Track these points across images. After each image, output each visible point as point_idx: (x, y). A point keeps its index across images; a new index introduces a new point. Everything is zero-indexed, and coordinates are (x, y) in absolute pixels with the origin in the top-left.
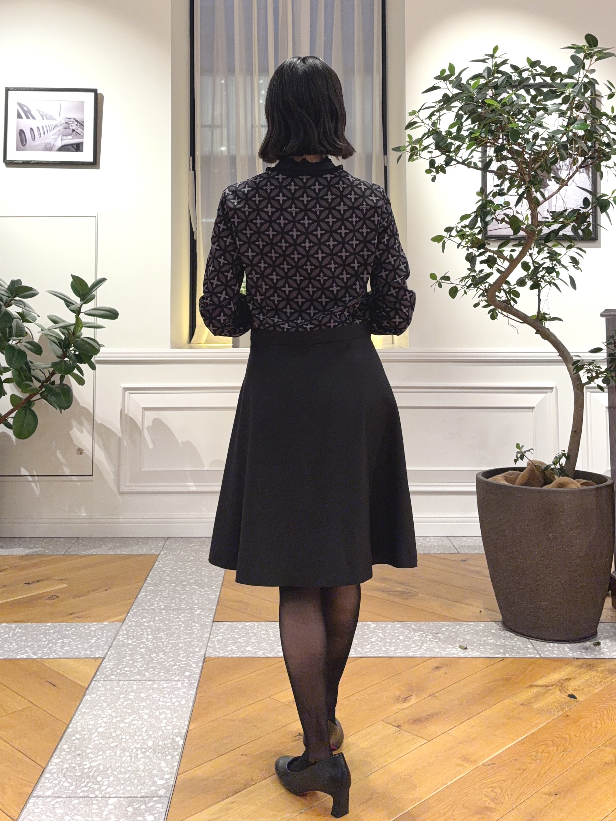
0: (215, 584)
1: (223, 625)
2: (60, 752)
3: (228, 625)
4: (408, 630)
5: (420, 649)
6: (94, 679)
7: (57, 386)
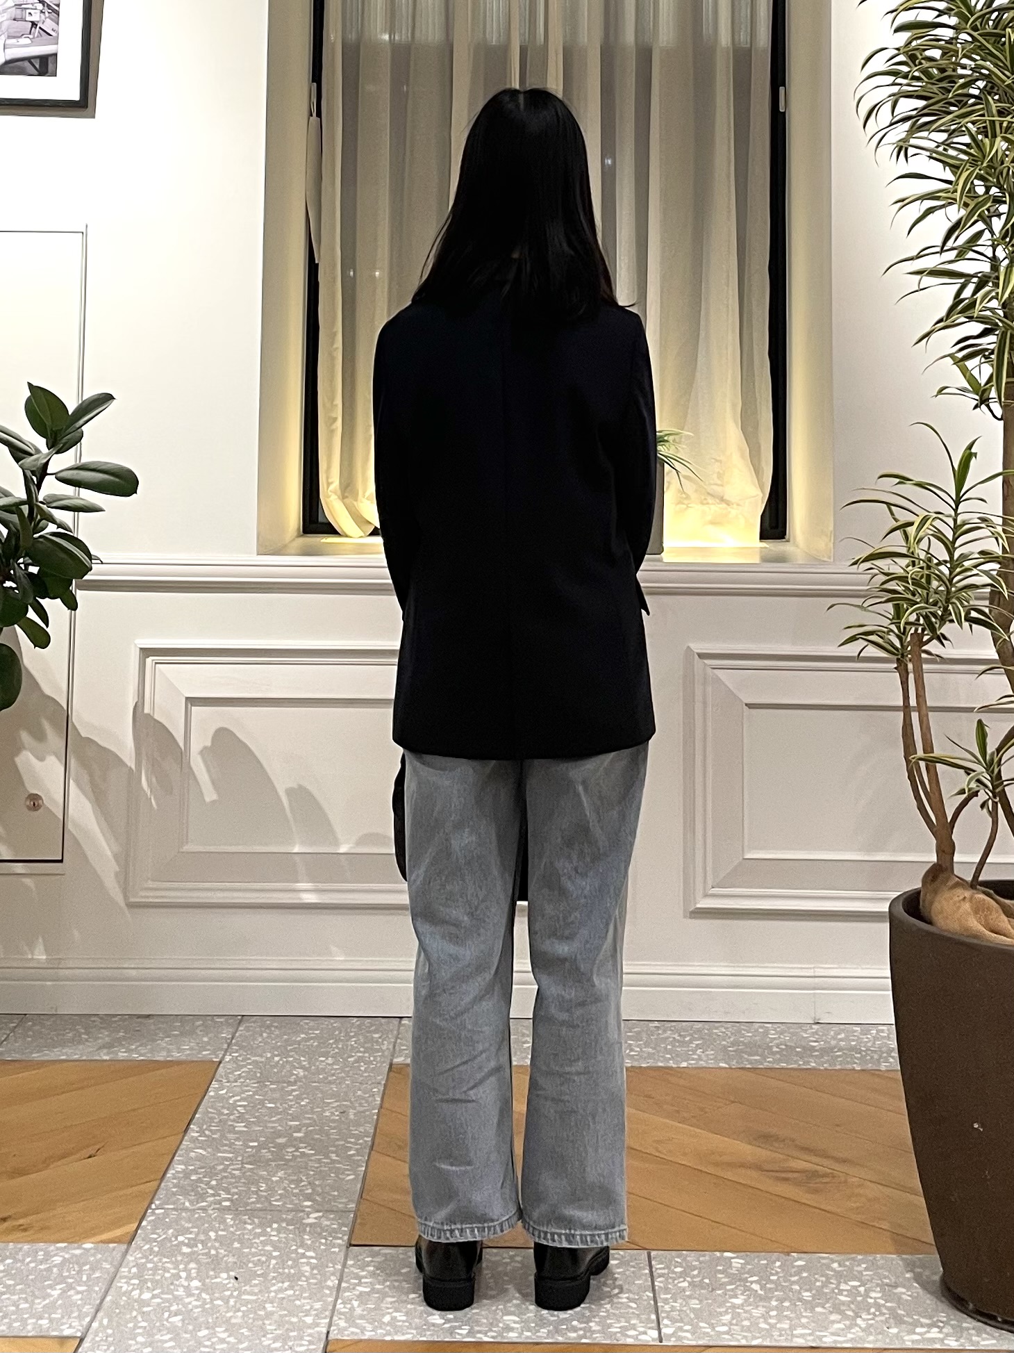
0: (355, 1143)
3: (386, 1255)
4: (822, 1276)
5: (850, 1326)
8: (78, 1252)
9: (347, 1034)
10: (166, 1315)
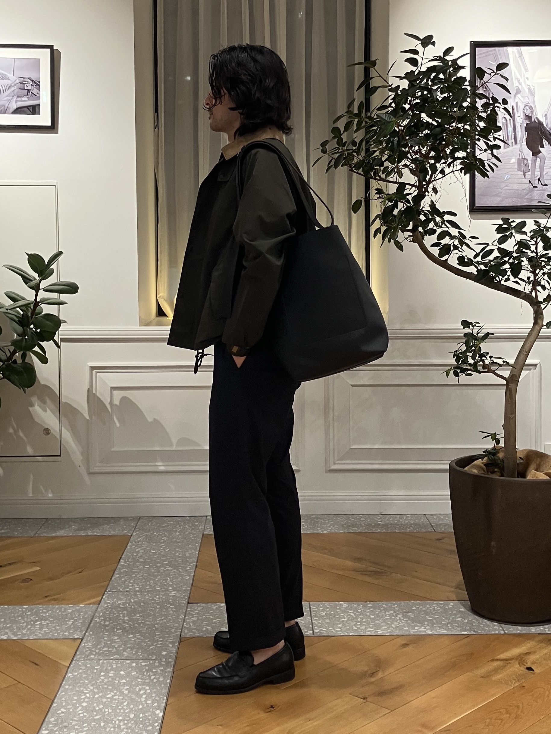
1: (198, 607)
2: (48, 725)
4: (379, 610)
5: (389, 628)
6: (75, 659)
7: (20, 365)
8: (77, 608)
9: (184, 523)
10: (116, 630)
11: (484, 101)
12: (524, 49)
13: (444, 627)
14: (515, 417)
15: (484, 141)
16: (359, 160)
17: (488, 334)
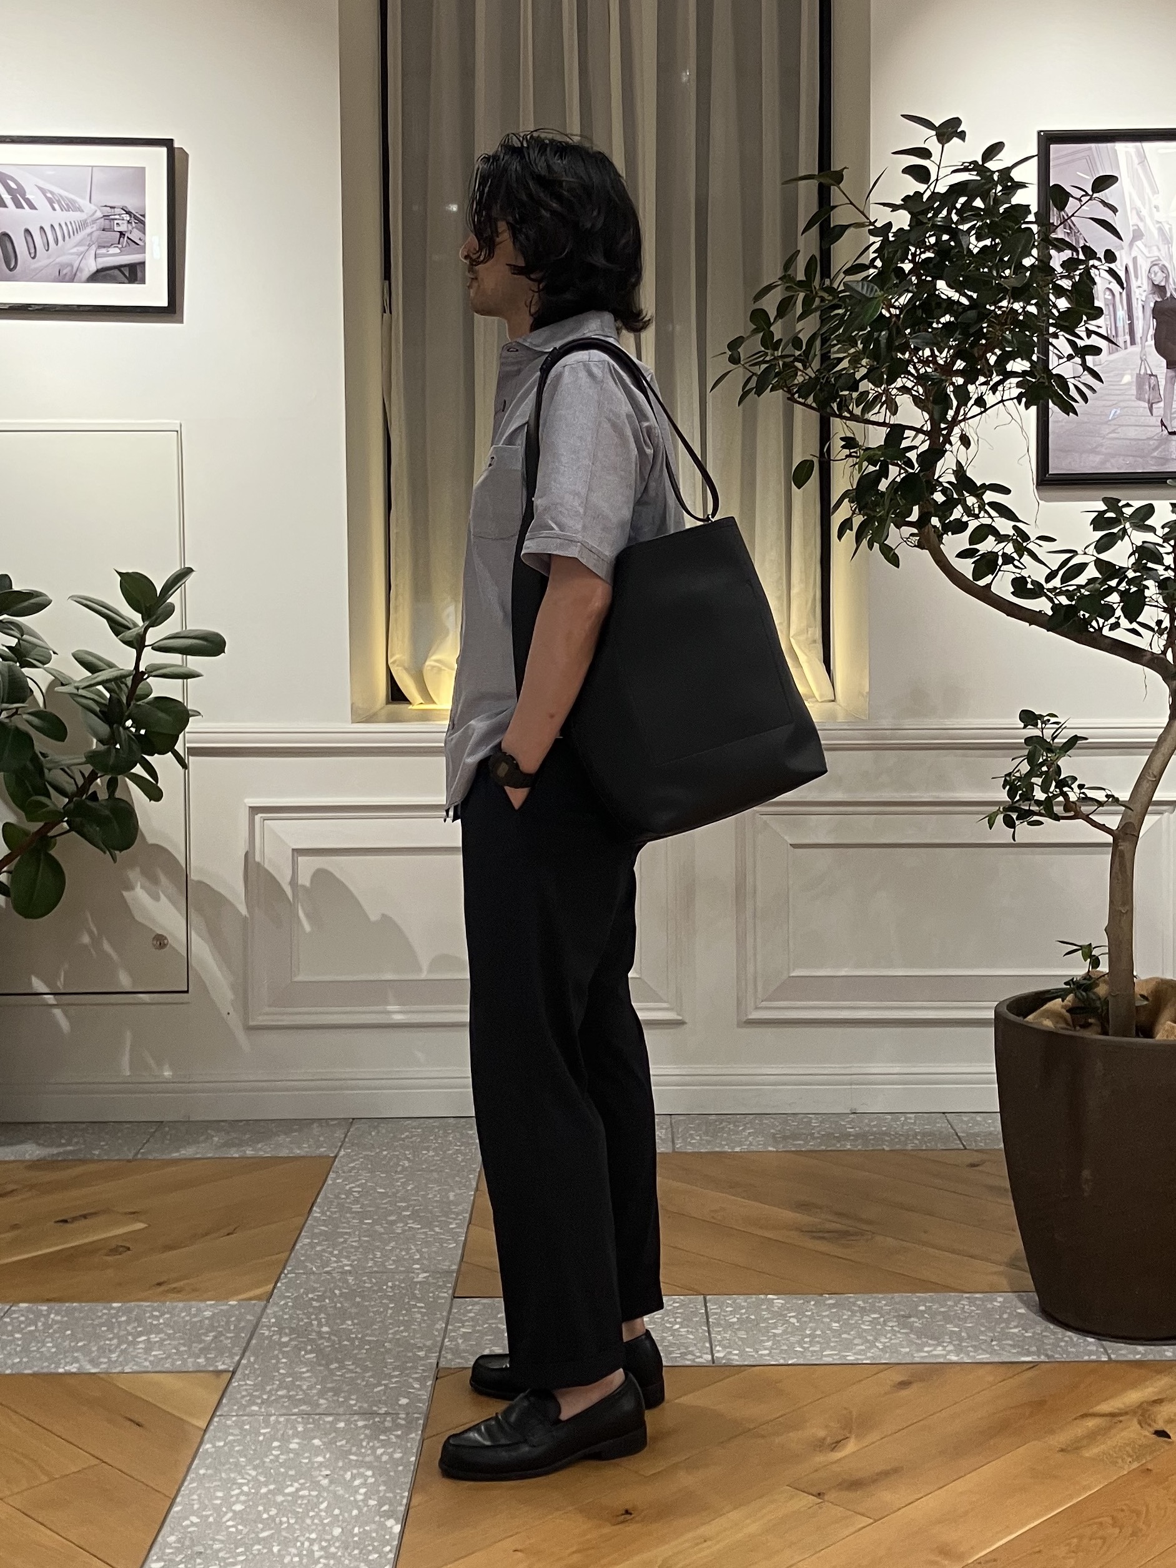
0: (455, 1219)
1: (474, 1305)
2: (162, 1550)
3: (484, 1304)
4: (848, 1310)
5: (869, 1348)
6: (218, 1414)
7: (103, 803)
8: (223, 1307)
9: (445, 1131)
10: (303, 1353)
11: (1067, 254)
12: (1149, 146)
13: (983, 1347)
14: (1131, 911)
15: (1067, 339)
16: (807, 377)
17: (1075, 739)
